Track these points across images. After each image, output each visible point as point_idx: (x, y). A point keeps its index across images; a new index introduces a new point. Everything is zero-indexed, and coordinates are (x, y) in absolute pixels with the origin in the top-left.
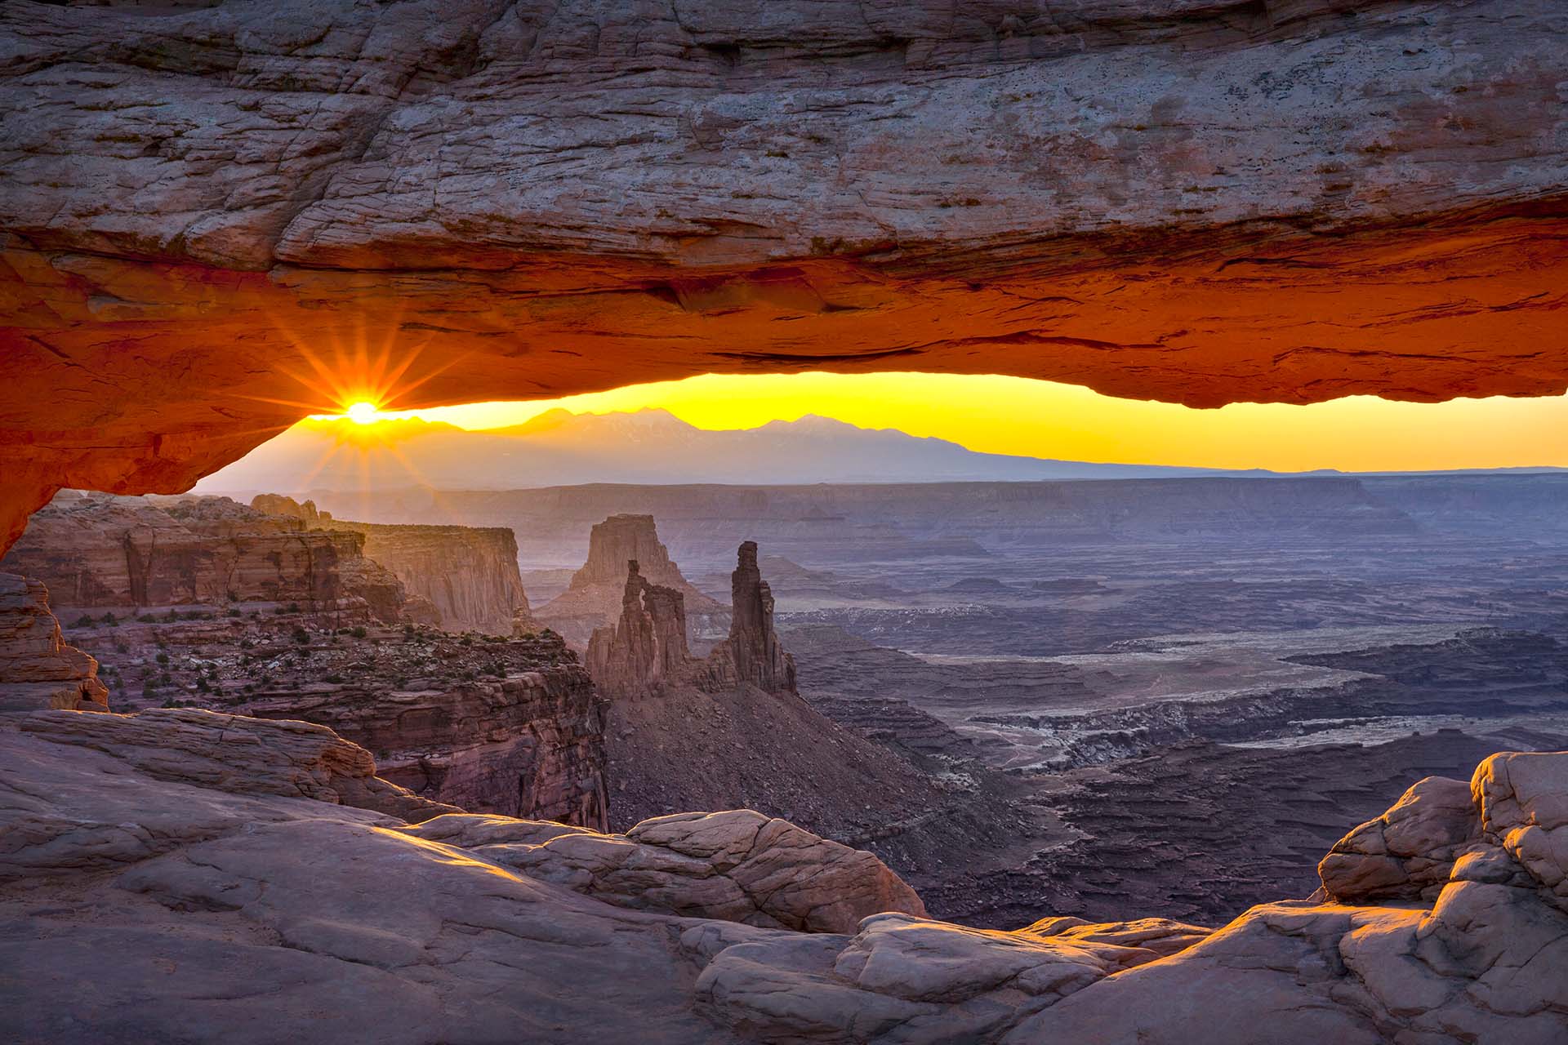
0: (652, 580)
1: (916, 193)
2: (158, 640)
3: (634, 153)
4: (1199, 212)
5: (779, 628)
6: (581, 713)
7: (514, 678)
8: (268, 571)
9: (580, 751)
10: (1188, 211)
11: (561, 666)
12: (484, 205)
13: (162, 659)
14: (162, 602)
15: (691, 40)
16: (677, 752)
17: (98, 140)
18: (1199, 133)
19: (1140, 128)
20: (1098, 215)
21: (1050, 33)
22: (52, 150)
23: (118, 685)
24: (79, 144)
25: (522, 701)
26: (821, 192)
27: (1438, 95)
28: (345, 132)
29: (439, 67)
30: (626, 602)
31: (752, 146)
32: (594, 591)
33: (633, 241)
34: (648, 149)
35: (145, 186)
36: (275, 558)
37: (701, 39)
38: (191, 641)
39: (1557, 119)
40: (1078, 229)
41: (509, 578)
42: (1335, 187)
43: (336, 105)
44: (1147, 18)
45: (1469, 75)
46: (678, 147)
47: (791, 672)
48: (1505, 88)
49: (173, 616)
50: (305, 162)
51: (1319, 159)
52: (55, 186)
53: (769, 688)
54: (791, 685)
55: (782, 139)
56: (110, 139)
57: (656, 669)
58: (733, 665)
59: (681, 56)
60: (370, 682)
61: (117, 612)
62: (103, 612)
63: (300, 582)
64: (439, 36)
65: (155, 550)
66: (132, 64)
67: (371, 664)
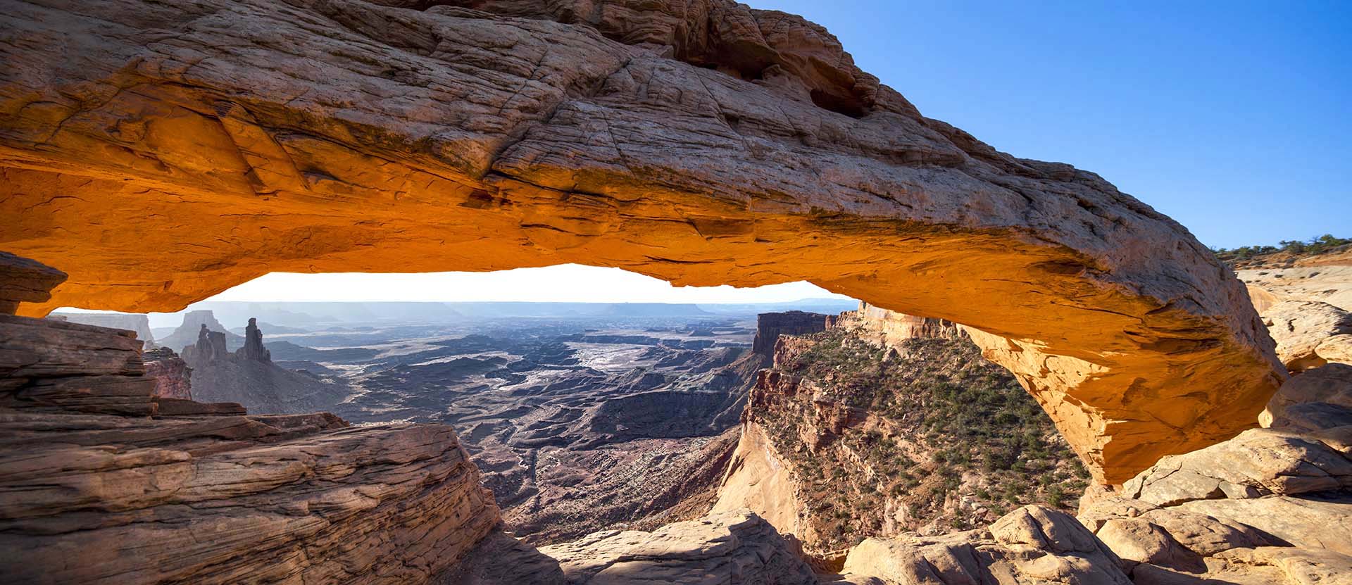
0: (211, 330)
3: (727, 153)
5: (264, 342)
6: (180, 372)
11: (171, 358)
17: (335, 54)
22: (285, 49)
24: (314, 52)
30: (200, 337)
31: (778, 161)
35: (391, 97)
43: (535, 86)
47: (268, 355)
50: (518, 114)
52: (293, 76)
53: (260, 359)
54: (268, 359)
56: (348, 56)
58: (245, 354)
66: (336, 20)
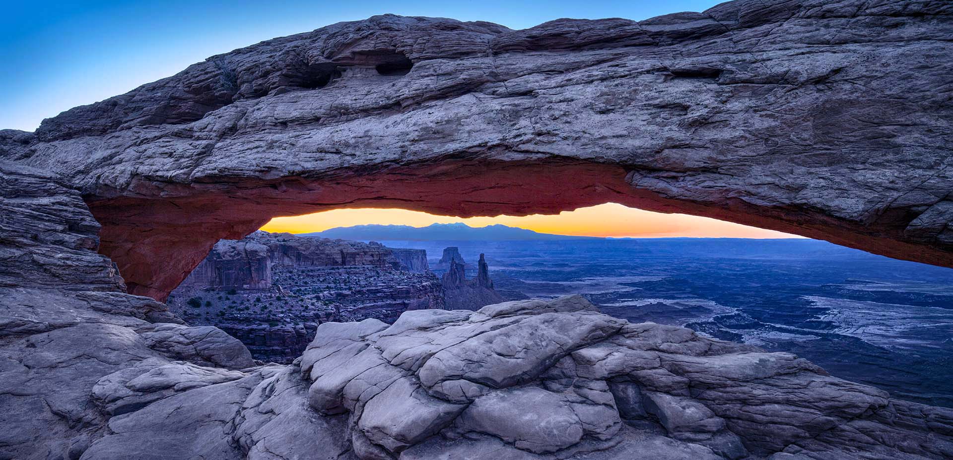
0: (457, 262)
1: (310, 158)
2: (348, 273)
3: (256, 150)
4: (372, 160)
5: (490, 274)
6: (439, 292)
7: (424, 284)
8: (371, 258)
9: (439, 301)
10: (370, 160)
11: (435, 281)
12: (224, 165)
13: (348, 277)
14: (349, 265)
15: (277, 121)
16: (465, 302)
18: (374, 138)
19: (360, 137)
20: (349, 162)
21: (352, 114)
23: (339, 282)
25: (426, 289)
26: (290, 159)
27: (431, 124)
28: (206, 149)
29: (229, 132)
30: (451, 267)
31: (279, 147)
32: (444, 264)
33: (252, 173)
34: (259, 149)
35: (167, 164)
36: (372, 255)
37: (279, 121)
38: (354, 273)
39: (460, 130)
40: (345, 166)
41: (425, 261)
42: (404, 152)
43: (204, 142)
44: (373, 108)
45: (440, 119)
46: (264, 149)
47: (492, 284)
48: (448, 122)
49: (351, 268)
50: (197, 157)
51: (400, 144)
52: (151, 165)
53: (487, 287)
54: (492, 286)
55: (285, 145)
57: (458, 282)
58: (478, 282)
59: (274, 126)
60: (392, 283)
61: (339, 267)
62: (336, 267)
63: (378, 261)
64: (228, 124)
65: (348, 254)
67: (392, 280)
